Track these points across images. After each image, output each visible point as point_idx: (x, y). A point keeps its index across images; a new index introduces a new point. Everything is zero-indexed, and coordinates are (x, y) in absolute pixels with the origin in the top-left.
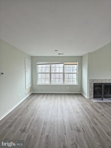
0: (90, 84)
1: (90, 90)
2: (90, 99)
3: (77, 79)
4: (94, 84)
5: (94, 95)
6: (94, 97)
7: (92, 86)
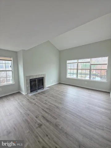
0: (27, 80)
1: (27, 86)
2: (27, 94)
3: (13, 77)
4: (30, 80)
5: (31, 90)
6: (31, 91)
7: (29, 81)
